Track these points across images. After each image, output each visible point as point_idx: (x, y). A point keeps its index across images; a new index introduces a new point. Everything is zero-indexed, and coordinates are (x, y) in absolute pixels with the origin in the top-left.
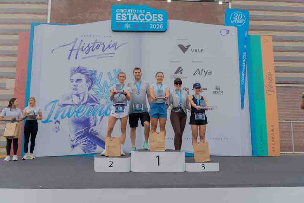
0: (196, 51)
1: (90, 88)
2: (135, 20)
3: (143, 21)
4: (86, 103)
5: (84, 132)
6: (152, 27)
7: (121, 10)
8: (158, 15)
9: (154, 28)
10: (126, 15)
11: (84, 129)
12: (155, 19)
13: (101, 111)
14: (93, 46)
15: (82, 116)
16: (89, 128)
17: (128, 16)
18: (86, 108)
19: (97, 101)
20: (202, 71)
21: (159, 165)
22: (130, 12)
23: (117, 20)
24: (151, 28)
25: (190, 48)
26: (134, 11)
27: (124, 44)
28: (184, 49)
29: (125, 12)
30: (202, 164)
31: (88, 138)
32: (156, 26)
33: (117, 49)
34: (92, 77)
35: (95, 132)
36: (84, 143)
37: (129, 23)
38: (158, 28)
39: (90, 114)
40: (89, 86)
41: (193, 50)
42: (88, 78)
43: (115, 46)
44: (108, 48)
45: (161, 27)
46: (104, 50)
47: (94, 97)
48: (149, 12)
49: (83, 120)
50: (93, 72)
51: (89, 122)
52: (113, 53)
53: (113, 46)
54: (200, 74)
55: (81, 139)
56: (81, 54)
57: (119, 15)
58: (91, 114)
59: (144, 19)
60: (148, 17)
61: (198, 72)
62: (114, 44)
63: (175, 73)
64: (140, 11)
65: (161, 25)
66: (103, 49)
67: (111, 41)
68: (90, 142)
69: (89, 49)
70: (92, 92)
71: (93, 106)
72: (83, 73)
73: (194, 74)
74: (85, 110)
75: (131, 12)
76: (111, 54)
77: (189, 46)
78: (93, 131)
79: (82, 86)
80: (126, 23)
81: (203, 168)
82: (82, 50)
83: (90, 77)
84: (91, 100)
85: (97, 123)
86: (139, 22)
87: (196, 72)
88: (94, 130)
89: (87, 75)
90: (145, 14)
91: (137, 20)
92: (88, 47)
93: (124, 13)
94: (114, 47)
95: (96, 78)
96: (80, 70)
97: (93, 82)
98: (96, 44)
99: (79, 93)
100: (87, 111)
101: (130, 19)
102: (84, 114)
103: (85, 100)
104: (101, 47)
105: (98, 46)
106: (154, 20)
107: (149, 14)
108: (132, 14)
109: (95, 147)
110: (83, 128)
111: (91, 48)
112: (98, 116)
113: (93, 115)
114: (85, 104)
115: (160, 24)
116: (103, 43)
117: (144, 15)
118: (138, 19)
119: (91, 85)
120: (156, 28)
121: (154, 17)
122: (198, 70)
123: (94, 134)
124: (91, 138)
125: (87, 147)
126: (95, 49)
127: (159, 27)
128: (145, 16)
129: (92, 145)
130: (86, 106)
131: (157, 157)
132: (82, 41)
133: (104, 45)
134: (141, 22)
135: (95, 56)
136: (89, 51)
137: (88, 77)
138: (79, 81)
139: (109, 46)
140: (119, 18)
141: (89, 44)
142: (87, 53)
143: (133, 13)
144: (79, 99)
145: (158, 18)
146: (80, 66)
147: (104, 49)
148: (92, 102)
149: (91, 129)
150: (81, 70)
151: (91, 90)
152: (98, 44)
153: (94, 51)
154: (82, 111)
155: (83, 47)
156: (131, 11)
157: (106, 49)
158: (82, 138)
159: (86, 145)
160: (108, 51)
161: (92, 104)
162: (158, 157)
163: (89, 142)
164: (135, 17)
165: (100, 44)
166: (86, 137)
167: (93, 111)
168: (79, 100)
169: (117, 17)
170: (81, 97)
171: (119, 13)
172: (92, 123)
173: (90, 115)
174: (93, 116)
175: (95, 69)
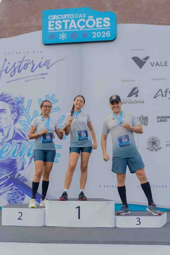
0: (157, 64)
1: (16, 121)
2: (73, 28)
3: (83, 29)
4: (12, 140)
5: (9, 177)
6: (96, 36)
7: (55, 17)
8: (103, 19)
9: (98, 36)
10: (60, 22)
11: (9, 174)
12: (99, 24)
13: (30, 150)
14: (19, 66)
15: (7, 157)
16: (15, 173)
17: (63, 24)
18: (11, 147)
19: (25, 137)
20: (166, 92)
21: (79, 218)
22: (66, 18)
23: (49, 30)
24: (94, 37)
25: (148, 61)
26: (72, 16)
27: (58, 61)
28: (140, 62)
29: (61, 18)
30: (136, 218)
31: (15, 186)
32: (101, 34)
33: (50, 67)
34: (18, 107)
35: (22, 178)
36: (10, 192)
37: (65, 32)
38: (103, 36)
39: (16, 154)
40: (15, 118)
41: (154, 63)
42: (14, 108)
43: (47, 63)
44: (38, 67)
45: (108, 35)
46: (33, 70)
47: (21, 132)
48: (92, 16)
49: (7, 162)
50: (20, 100)
51: (15, 165)
52: (45, 74)
53: (44, 65)
54: (163, 96)
55: (5, 187)
56: (5, 77)
57: (52, 24)
58: (18, 154)
59: (84, 26)
60: (91, 23)
61: (160, 93)
62: (46, 61)
63: (128, 97)
64: (79, 15)
65: (108, 32)
66: (32, 68)
67: (42, 58)
68: (17, 191)
69: (15, 70)
70: (18, 126)
71: (20, 143)
72: (7, 102)
73: (155, 97)
74: (9, 150)
75: (68, 18)
76: (43, 74)
77: (147, 58)
78: (19, 177)
79: (6, 119)
80: (61, 33)
81: (139, 223)
82: (6, 72)
83: (16, 106)
84: (17, 136)
85: (25, 166)
86: (78, 30)
87: (157, 93)
88: (22, 176)
89: (13, 104)
90: (86, 19)
91: (75, 27)
92: (13, 67)
93: (58, 20)
94: (46, 66)
95: (24, 107)
96: (3, 98)
97: (20, 112)
98: (23, 64)
99: (2, 128)
100: (12, 151)
101: (66, 28)
102: (9, 155)
103: (10, 137)
104: (30, 66)
105: (26, 65)
106: (98, 26)
107: (91, 18)
108: (69, 21)
109: (23, 197)
110: (9, 172)
111: (18, 69)
112: (27, 157)
113: (20, 155)
114: (10, 141)
115: (106, 31)
116: (33, 61)
117: (84, 20)
118: (77, 26)
119: (17, 117)
120: (102, 36)
121: (98, 22)
122: (160, 91)
123: (22, 181)
124: (18, 186)
125: (13, 197)
126: (21, 70)
127: (105, 35)
128: (85, 22)
129: (19, 195)
130: (11, 143)
131: (77, 208)
132: (6, 60)
133: (33, 63)
134: (80, 29)
135: (22, 78)
136: (15, 72)
137: (14, 106)
138: (3, 111)
139: (39, 65)
140: (51, 27)
141: (15, 64)
142: (11, 75)
143: (70, 19)
144: (3, 135)
145: (103, 23)
146: (3, 93)
147: (34, 68)
148: (19, 139)
149: (18, 173)
150: (5, 98)
151: (18, 123)
152: (27, 62)
153: (21, 73)
154: (6, 151)
155: (7, 67)
156: (67, 16)
157: (36, 69)
158: (7, 185)
159: (11, 195)
160: (39, 71)
161: (18, 141)
162: (79, 207)
163: (15, 191)
164: (73, 25)
165: (28, 63)
166: (12, 184)
167: (20, 150)
168: (3, 137)
169: (50, 25)
170: (6, 133)
171: (52, 20)
172: (19, 166)
173: (16, 156)
174: (20, 158)
175: (23, 96)
